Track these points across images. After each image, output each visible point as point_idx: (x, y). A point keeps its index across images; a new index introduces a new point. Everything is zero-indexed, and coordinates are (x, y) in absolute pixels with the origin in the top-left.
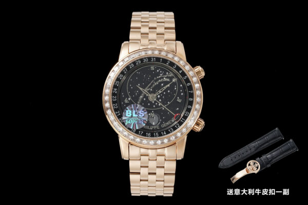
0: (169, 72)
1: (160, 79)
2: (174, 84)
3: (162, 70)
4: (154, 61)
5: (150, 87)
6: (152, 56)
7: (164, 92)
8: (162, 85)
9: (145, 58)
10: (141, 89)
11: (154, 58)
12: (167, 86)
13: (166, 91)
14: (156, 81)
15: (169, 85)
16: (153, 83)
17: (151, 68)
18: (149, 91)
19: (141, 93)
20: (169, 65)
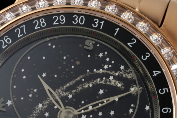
0: (127, 67)
1: (101, 76)
2: (131, 98)
3: (112, 55)
4: (98, 28)
5: (69, 89)
6: (98, 15)
7: (99, 110)
8: (101, 92)
9: (79, 15)
10: (46, 87)
11: (101, 19)
12: (111, 99)
13: (106, 109)
14: (89, 79)
15: (116, 99)
16: (80, 82)
17: (87, 42)
18: (64, 99)
19: (42, 96)
20: (134, 48)
